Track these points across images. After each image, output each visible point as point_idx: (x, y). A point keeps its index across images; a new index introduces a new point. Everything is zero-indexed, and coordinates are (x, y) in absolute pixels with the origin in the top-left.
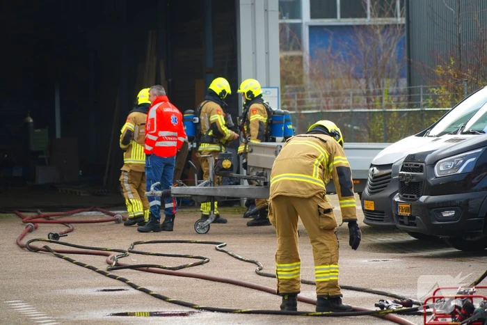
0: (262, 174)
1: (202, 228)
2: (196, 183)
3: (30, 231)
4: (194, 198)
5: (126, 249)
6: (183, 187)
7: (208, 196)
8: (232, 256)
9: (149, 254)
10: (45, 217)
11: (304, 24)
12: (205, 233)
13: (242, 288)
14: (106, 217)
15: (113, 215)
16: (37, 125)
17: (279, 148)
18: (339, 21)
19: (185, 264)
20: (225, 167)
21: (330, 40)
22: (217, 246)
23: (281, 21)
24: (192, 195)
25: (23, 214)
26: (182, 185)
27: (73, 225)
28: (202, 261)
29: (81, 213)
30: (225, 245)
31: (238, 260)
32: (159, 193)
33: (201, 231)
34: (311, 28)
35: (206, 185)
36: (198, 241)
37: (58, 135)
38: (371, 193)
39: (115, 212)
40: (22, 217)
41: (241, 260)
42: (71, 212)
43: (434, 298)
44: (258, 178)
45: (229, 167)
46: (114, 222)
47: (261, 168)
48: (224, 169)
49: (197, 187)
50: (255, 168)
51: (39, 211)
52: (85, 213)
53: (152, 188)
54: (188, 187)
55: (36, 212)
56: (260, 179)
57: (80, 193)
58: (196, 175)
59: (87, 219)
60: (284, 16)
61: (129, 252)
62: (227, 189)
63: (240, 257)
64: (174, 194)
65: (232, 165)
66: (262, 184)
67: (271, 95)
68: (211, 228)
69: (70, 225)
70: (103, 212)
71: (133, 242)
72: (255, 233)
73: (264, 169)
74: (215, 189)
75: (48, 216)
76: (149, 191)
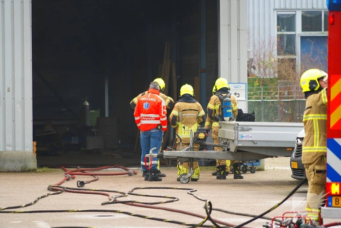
0: (226, 143)
1: (185, 179)
3: (68, 180)
5: (127, 192)
6: (172, 151)
7: (189, 158)
8: (196, 197)
9: (141, 195)
10: (81, 171)
11: (297, 35)
12: (187, 183)
13: (189, 216)
14: (124, 171)
15: (127, 170)
16: (91, 108)
17: (237, 125)
18: (323, 34)
19: (161, 201)
21: (312, 48)
22: (189, 191)
23: (280, 33)
24: (178, 157)
25: (67, 169)
26: (171, 150)
27: (99, 176)
28: (173, 200)
29: (107, 169)
30: (196, 191)
31: (198, 200)
32: (156, 155)
33: (184, 182)
34: (302, 38)
35: (187, 150)
36: (178, 188)
37: (107, 115)
38: (296, 157)
39: (129, 168)
40: (66, 171)
41: (200, 199)
42: (100, 168)
43: (283, 218)
44: (223, 146)
45: (203, 138)
46: (127, 175)
47: (226, 139)
48: (199, 139)
49: (182, 151)
50: (222, 139)
51: (79, 167)
52: (110, 169)
53: (151, 152)
54: (175, 151)
55: (77, 168)
56: (225, 147)
57: (115, 156)
59: (111, 173)
60: (283, 29)
61: (128, 194)
62: (202, 153)
63: (200, 198)
64: (166, 156)
65: (205, 137)
66: (226, 150)
67: (240, 89)
69: (96, 176)
70: (122, 168)
71: (133, 188)
72: (220, 184)
73: (228, 139)
74: (194, 153)
75: (84, 171)
76: (149, 153)
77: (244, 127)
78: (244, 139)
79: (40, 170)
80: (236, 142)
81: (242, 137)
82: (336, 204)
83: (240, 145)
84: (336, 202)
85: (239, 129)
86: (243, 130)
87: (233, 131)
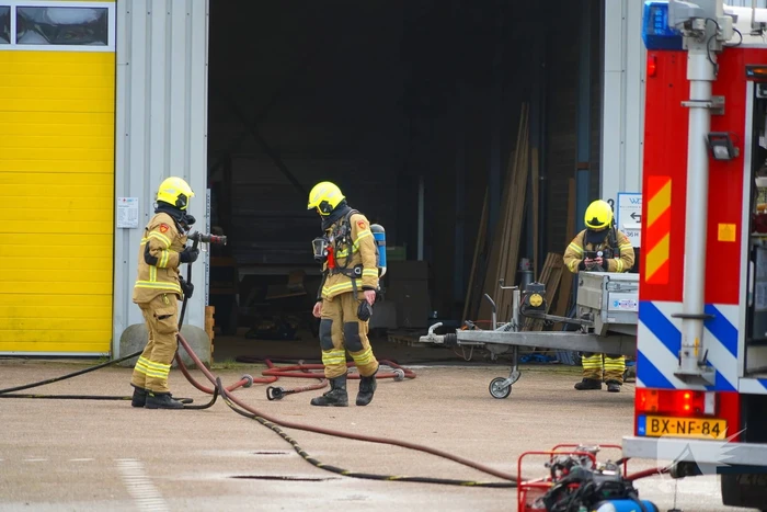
0: (587, 317)
1: (500, 390)
2: (495, 326)
4: (489, 347)
6: (475, 331)
7: (510, 345)
17: (606, 280)
20: (533, 304)
24: (487, 343)
26: (473, 328)
32: (440, 338)
33: (500, 395)
35: (507, 329)
44: (581, 322)
45: (539, 304)
46: (392, 379)
47: (588, 307)
48: (532, 307)
49: (495, 331)
50: (583, 307)
51: (302, 362)
53: (431, 331)
54: (481, 331)
55: (297, 363)
58: (494, 315)
62: (537, 336)
64: (462, 341)
65: (544, 302)
66: (587, 331)
68: (513, 391)
73: (591, 309)
74: (520, 336)
75: (307, 369)
76: (426, 334)
77: (622, 284)
78: (620, 308)
79: (220, 366)
80: (604, 314)
81: (617, 304)
82: (653, 431)
83: (612, 320)
84: (653, 426)
85: (612, 286)
86: (619, 290)
87: (600, 291)
